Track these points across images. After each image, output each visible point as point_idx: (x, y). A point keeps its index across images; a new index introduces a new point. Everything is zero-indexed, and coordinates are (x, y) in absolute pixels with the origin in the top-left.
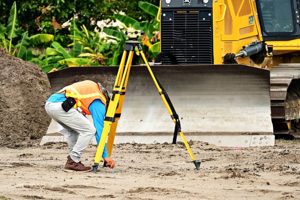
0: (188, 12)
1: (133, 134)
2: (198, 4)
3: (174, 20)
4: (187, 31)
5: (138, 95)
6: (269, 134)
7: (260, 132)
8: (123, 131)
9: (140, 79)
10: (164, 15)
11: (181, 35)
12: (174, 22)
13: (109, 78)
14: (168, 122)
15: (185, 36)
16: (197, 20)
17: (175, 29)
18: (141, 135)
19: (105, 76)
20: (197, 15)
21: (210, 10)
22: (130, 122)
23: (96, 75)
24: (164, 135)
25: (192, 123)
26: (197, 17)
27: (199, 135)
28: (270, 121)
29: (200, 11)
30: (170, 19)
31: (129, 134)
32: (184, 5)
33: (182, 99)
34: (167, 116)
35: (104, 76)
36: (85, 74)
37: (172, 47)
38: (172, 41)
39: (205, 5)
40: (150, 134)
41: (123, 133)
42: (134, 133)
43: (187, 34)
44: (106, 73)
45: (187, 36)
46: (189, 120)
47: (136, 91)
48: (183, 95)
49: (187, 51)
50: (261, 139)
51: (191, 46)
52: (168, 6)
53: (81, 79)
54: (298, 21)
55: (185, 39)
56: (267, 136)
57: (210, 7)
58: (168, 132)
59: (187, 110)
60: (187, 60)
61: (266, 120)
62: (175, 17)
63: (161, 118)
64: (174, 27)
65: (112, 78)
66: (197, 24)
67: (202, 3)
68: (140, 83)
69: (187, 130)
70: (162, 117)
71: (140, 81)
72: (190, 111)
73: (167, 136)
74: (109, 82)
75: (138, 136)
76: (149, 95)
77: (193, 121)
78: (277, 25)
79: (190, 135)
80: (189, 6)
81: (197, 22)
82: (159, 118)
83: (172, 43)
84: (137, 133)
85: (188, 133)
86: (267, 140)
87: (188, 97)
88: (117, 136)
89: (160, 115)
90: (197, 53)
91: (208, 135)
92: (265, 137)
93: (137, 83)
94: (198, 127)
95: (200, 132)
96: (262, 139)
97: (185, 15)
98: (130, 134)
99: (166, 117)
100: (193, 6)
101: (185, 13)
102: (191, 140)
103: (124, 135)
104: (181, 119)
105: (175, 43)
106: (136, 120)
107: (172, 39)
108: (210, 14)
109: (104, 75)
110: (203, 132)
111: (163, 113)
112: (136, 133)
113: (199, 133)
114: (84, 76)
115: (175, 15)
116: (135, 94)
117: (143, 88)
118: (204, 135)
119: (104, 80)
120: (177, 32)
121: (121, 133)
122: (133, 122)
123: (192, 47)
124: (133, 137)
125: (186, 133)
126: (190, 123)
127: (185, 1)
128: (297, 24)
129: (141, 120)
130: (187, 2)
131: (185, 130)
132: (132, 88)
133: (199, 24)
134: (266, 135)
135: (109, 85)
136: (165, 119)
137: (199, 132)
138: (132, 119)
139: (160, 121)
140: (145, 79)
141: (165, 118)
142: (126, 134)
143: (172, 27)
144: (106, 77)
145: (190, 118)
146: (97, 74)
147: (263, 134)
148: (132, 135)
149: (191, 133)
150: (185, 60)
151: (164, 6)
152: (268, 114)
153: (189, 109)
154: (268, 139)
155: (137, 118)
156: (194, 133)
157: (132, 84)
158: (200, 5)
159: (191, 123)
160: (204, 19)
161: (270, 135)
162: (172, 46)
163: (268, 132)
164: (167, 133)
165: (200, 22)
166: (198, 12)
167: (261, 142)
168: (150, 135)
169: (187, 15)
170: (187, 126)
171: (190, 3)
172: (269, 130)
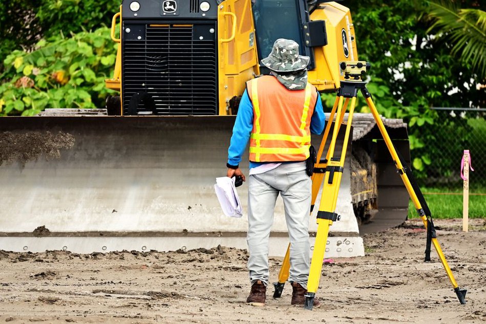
0: (171, 26)
1: (102, 234)
2: (191, 12)
3: (148, 38)
4: (171, 58)
5: (107, 168)
6: (352, 234)
7: (335, 232)
8: (82, 229)
9: (114, 139)
10: (128, 30)
11: (157, 64)
12: (148, 42)
13: (54, 137)
14: (165, 214)
15: (167, 67)
16: (190, 38)
17: (148, 55)
18: (116, 237)
19: (49, 134)
20: (191, 30)
21: (213, 23)
22: (92, 213)
23: (31, 132)
24: (160, 236)
25: (208, 216)
26: (190, 34)
27: (223, 236)
28: (351, 213)
29: (195, 25)
30: (139, 38)
31: (94, 234)
32: (164, 14)
33: (189, 175)
34: (162, 203)
35: (46, 133)
36: (11, 130)
37: (143, 85)
38: (144, 74)
39: (204, 15)
40: (132, 234)
41: (82, 233)
42: (103, 232)
43: (171, 62)
44: (51, 128)
45: (171, 67)
46: (203, 210)
47: (104, 160)
48: (191, 167)
49: (171, 91)
50: (338, 244)
51: (179, 83)
52: (136, 15)
53: (3, 137)
54: (308, 42)
55: (167, 71)
56: (348, 239)
57: (213, 17)
58: (166, 230)
59: (199, 194)
60: (171, 107)
61: (345, 211)
62: (148, 34)
63: (150, 207)
64: (148, 50)
65: (62, 137)
66: (190, 47)
67: (198, 12)
68: (112, 147)
69: (200, 229)
70: (152, 206)
71: (114, 143)
72: (205, 195)
73: (164, 238)
74: (54, 145)
75: (110, 238)
76: (128, 168)
77: (210, 212)
78: (267, 47)
79: (206, 236)
80: (174, 15)
81: (190, 43)
82: (147, 207)
83: (144, 78)
84: (109, 232)
85: (203, 232)
86: (351, 246)
87: (200, 170)
88: (71, 238)
89: (149, 201)
90: (190, 95)
91: (241, 236)
92: (346, 240)
93: (107, 146)
94: (221, 223)
95: (224, 231)
96: (341, 243)
97: (167, 30)
98: (96, 234)
99: (160, 204)
100: (181, 16)
101: (168, 27)
102: (219, 245)
103: (86, 236)
104: (189, 209)
105: (148, 79)
106: (105, 211)
107: (144, 70)
108: (212, 30)
109: (48, 132)
110: (230, 231)
111: (154, 198)
112: (106, 232)
113: (223, 233)
114: (10, 133)
115: (148, 30)
116: (102, 165)
117: (117, 156)
118: (233, 236)
119: (45, 140)
120: (151, 59)
121: (79, 232)
122: (99, 213)
123: (180, 85)
124: (101, 239)
125: (200, 233)
126: (204, 216)
127: (165, 8)
128: (306, 46)
129: (114, 211)
130: (171, 9)
131: (197, 228)
132: (97, 155)
133: (194, 47)
134: (346, 238)
135: (55, 149)
136: (157, 208)
137: (222, 231)
138: (97, 208)
139: (149, 212)
140: (122, 139)
141: (159, 207)
142: (88, 235)
143: (144, 50)
144: (51, 136)
145: (204, 207)
146: (34, 130)
147: (340, 236)
148: (99, 236)
149: (209, 233)
150: (167, 107)
151: (128, 16)
152: (347, 201)
153: (201, 192)
154: (351, 244)
155: (105, 206)
156: (213, 233)
157: (98, 148)
158: (194, 15)
159: (206, 216)
160: (201, 38)
161: (354, 238)
162: (144, 82)
163: (349, 231)
164: (163, 232)
165: (194, 42)
166: (192, 25)
167: (339, 250)
168: (134, 236)
169: (171, 30)
170: (200, 220)
171: (175, 10)
172: (351, 229)
